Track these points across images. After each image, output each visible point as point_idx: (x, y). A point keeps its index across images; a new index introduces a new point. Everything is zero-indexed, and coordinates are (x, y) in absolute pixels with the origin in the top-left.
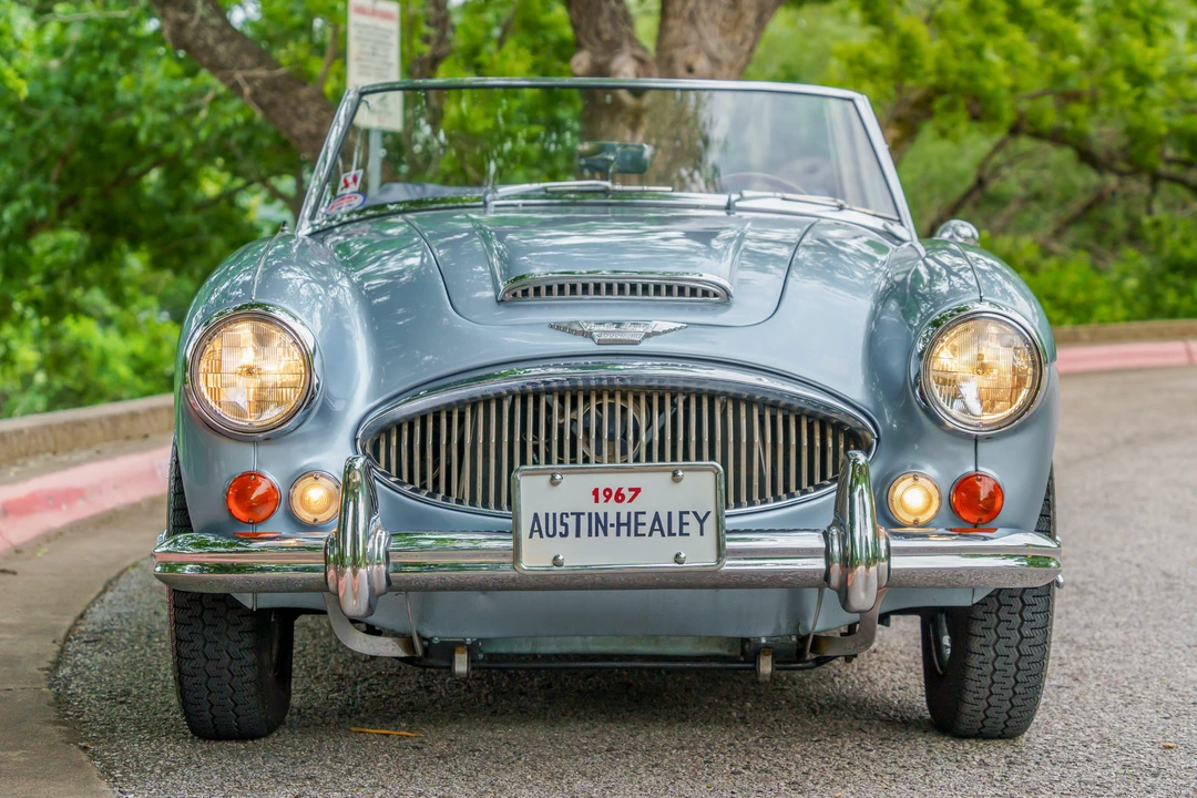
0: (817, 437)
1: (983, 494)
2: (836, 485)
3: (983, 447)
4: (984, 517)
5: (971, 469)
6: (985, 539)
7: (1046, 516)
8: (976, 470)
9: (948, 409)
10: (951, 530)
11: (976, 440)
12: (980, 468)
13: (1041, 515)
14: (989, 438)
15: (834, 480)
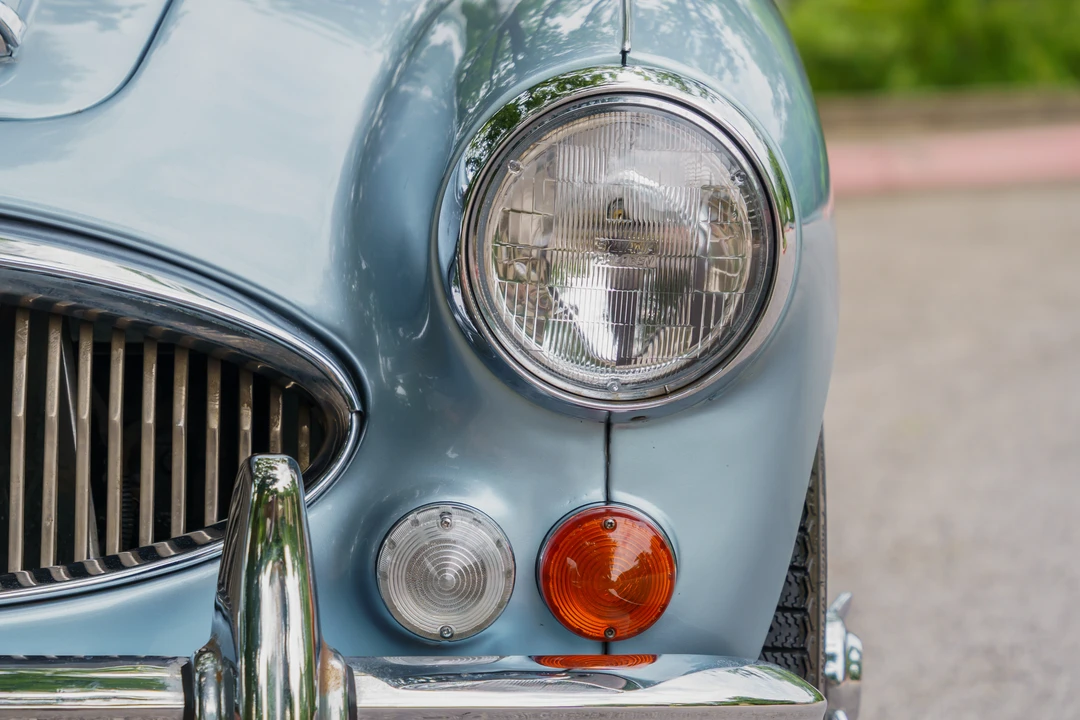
0: (214, 405)
1: (622, 563)
2: (221, 545)
3: (623, 440)
4: (625, 622)
5: (596, 495)
6: (630, 685)
7: (793, 610)
8: (608, 501)
9: (532, 344)
10: (539, 659)
11: (609, 424)
12: (618, 495)
13: (781, 608)
14: (638, 418)
15: (218, 530)
